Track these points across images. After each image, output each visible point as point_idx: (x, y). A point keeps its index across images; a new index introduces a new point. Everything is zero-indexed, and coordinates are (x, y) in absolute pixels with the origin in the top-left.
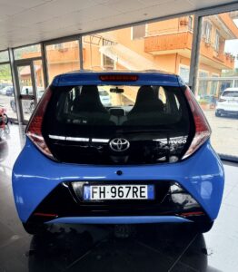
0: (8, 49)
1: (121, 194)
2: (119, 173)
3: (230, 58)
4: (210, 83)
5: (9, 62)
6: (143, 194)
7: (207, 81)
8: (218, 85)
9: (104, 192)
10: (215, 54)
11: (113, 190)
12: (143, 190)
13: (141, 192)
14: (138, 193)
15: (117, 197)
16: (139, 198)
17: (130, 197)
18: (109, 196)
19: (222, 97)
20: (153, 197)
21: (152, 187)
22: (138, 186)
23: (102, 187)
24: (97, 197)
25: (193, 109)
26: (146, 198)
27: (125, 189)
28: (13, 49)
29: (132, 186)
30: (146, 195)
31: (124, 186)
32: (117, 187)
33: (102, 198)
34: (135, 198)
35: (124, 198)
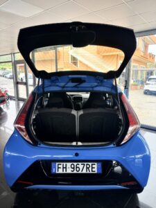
0: (11, 54)
1: (78, 169)
2: (77, 155)
3: (152, 56)
4: (139, 72)
5: (11, 62)
6: (93, 170)
7: (138, 71)
8: (145, 73)
9: (66, 168)
10: (142, 54)
11: (73, 166)
12: (93, 166)
13: (92, 168)
14: (90, 169)
15: (75, 172)
16: (91, 172)
17: (84, 171)
18: (69, 171)
19: (147, 82)
20: (100, 172)
21: (100, 164)
22: (90, 164)
23: (65, 164)
24: (60, 171)
25: (127, 109)
26: (96, 172)
27: (81, 166)
28: (14, 54)
29: (86, 164)
30: (95, 170)
31: (80, 164)
32: (75, 164)
33: (65, 172)
34: (88, 172)
35: (80, 172)
